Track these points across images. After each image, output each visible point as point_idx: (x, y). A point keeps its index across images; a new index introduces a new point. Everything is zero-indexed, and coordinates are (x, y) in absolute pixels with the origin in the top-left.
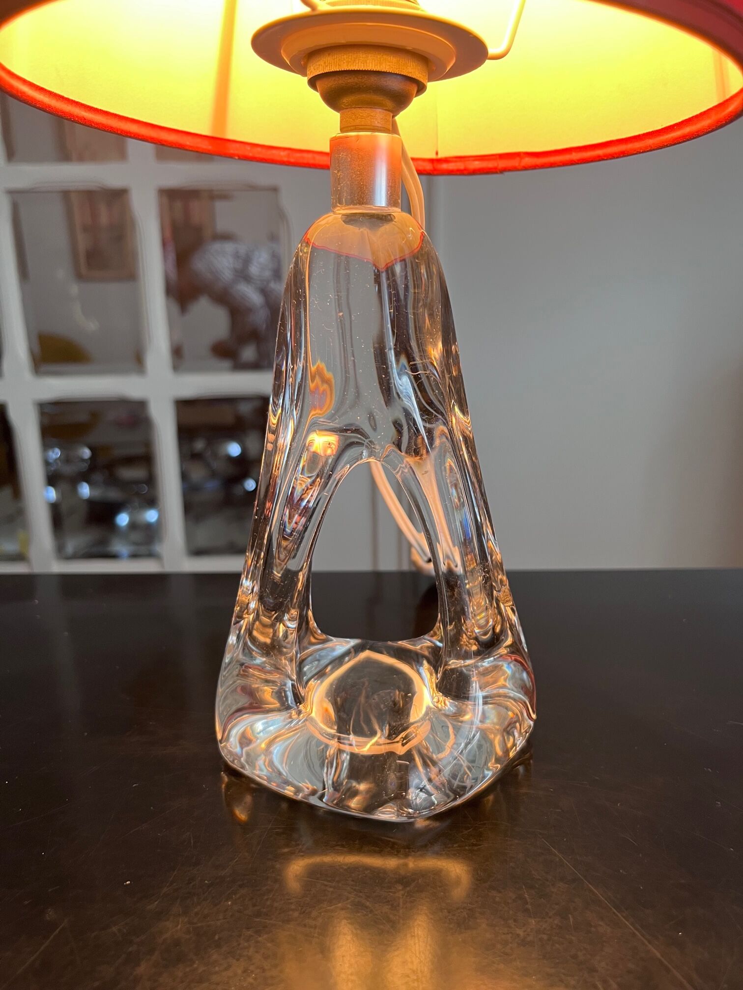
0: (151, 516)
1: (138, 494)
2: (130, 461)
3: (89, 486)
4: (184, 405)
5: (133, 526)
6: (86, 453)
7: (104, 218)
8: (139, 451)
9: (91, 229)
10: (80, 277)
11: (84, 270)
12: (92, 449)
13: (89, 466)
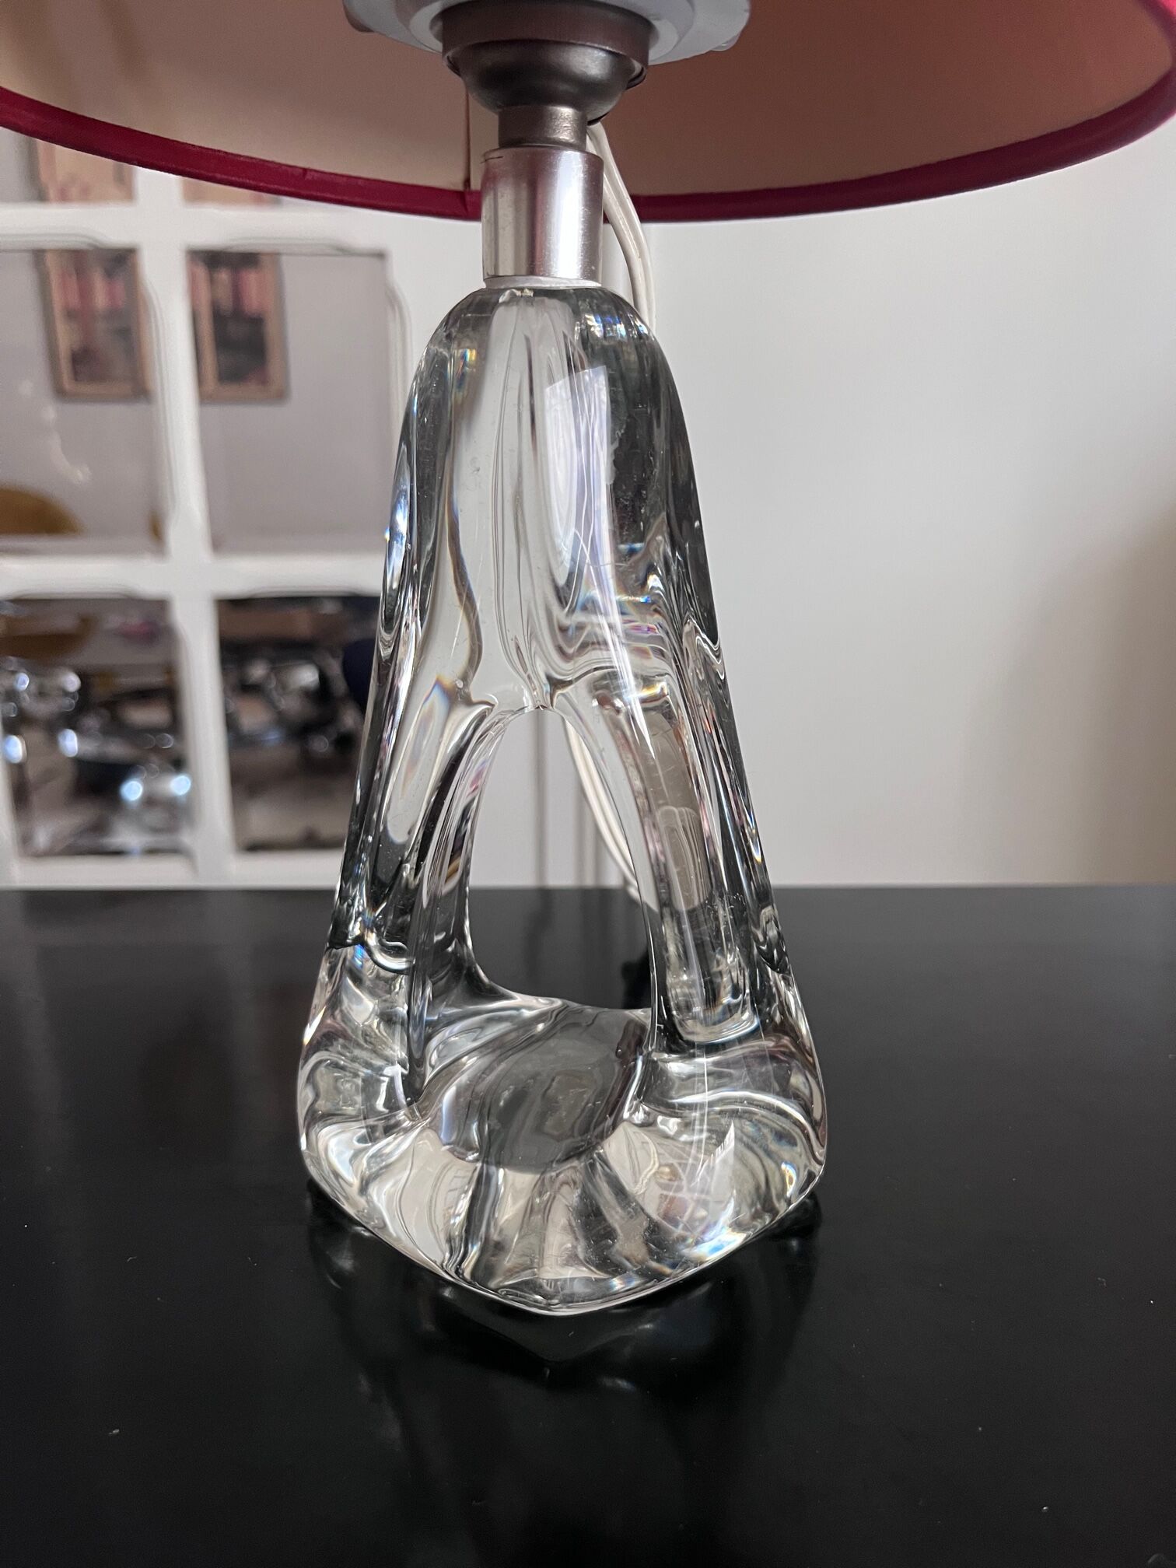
0: (178, 785)
1: (157, 750)
2: (144, 696)
3: (77, 735)
4: (231, 607)
5: (150, 801)
6: (72, 682)
7: (100, 299)
8: (155, 679)
9: (80, 315)
10: (60, 393)
11: (67, 383)
12: (82, 676)
13: (77, 703)
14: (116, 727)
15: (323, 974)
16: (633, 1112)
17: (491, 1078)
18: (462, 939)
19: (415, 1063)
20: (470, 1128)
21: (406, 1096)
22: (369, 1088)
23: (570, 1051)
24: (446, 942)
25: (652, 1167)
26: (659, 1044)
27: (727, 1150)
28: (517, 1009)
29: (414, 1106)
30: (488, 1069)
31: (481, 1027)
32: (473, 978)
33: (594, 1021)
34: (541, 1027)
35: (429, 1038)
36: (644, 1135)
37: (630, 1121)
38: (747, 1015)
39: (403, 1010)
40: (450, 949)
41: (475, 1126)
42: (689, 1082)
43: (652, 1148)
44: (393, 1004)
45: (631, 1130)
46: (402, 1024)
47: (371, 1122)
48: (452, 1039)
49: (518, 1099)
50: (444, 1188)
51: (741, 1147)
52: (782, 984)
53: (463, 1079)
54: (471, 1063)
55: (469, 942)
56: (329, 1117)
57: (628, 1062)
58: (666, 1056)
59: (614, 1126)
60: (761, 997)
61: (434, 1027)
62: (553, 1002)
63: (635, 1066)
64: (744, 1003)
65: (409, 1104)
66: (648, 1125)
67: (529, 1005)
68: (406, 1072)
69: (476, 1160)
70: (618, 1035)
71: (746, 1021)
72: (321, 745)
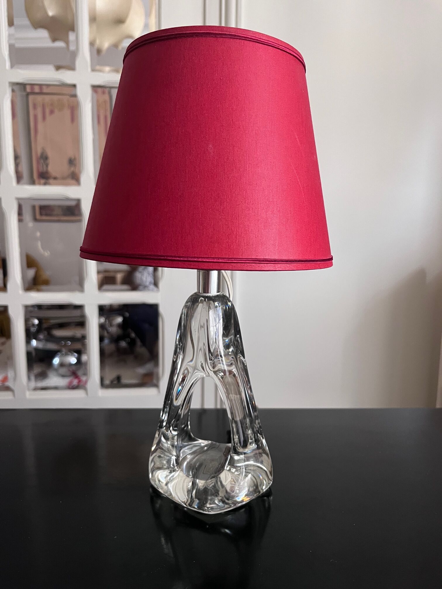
1: (65, 346)
3: (36, 341)
6: (36, 322)
11: (38, 217)
12: (39, 319)
13: (37, 329)
14: (50, 338)
15: (157, 435)
16: (227, 467)
17: (194, 460)
18: (188, 426)
19: (178, 457)
20: (190, 472)
21: (176, 464)
22: (169, 461)
23: (213, 454)
24: (184, 427)
25: (229, 479)
26: (233, 452)
27: (249, 478)
28: (200, 443)
29: (178, 466)
30: (194, 458)
31: (192, 448)
32: (190, 436)
33: (219, 446)
34: (206, 448)
35: (180, 450)
36: (228, 473)
37: (226, 470)
38: (254, 444)
39: (176, 443)
40: (185, 429)
41: (191, 472)
42: (239, 461)
43: (230, 475)
44: (174, 442)
45: (226, 471)
46: (175, 447)
47: (170, 469)
48: (185, 451)
49: (201, 465)
50: (186, 482)
51: (252, 477)
52: (261, 438)
53: (188, 460)
54: (189, 457)
55: (189, 427)
56: (159, 468)
57: (227, 456)
58: (234, 454)
59: (223, 471)
60: (257, 441)
61: (181, 448)
62: (209, 442)
63: (228, 457)
64: (253, 442)
65: (177, 466)
66: (230, 470)
67: (203, 443)
68: (176, 458)
69: (192, 478)
70: (224, 450)
71: (254, 446)
72: (123, 344)
